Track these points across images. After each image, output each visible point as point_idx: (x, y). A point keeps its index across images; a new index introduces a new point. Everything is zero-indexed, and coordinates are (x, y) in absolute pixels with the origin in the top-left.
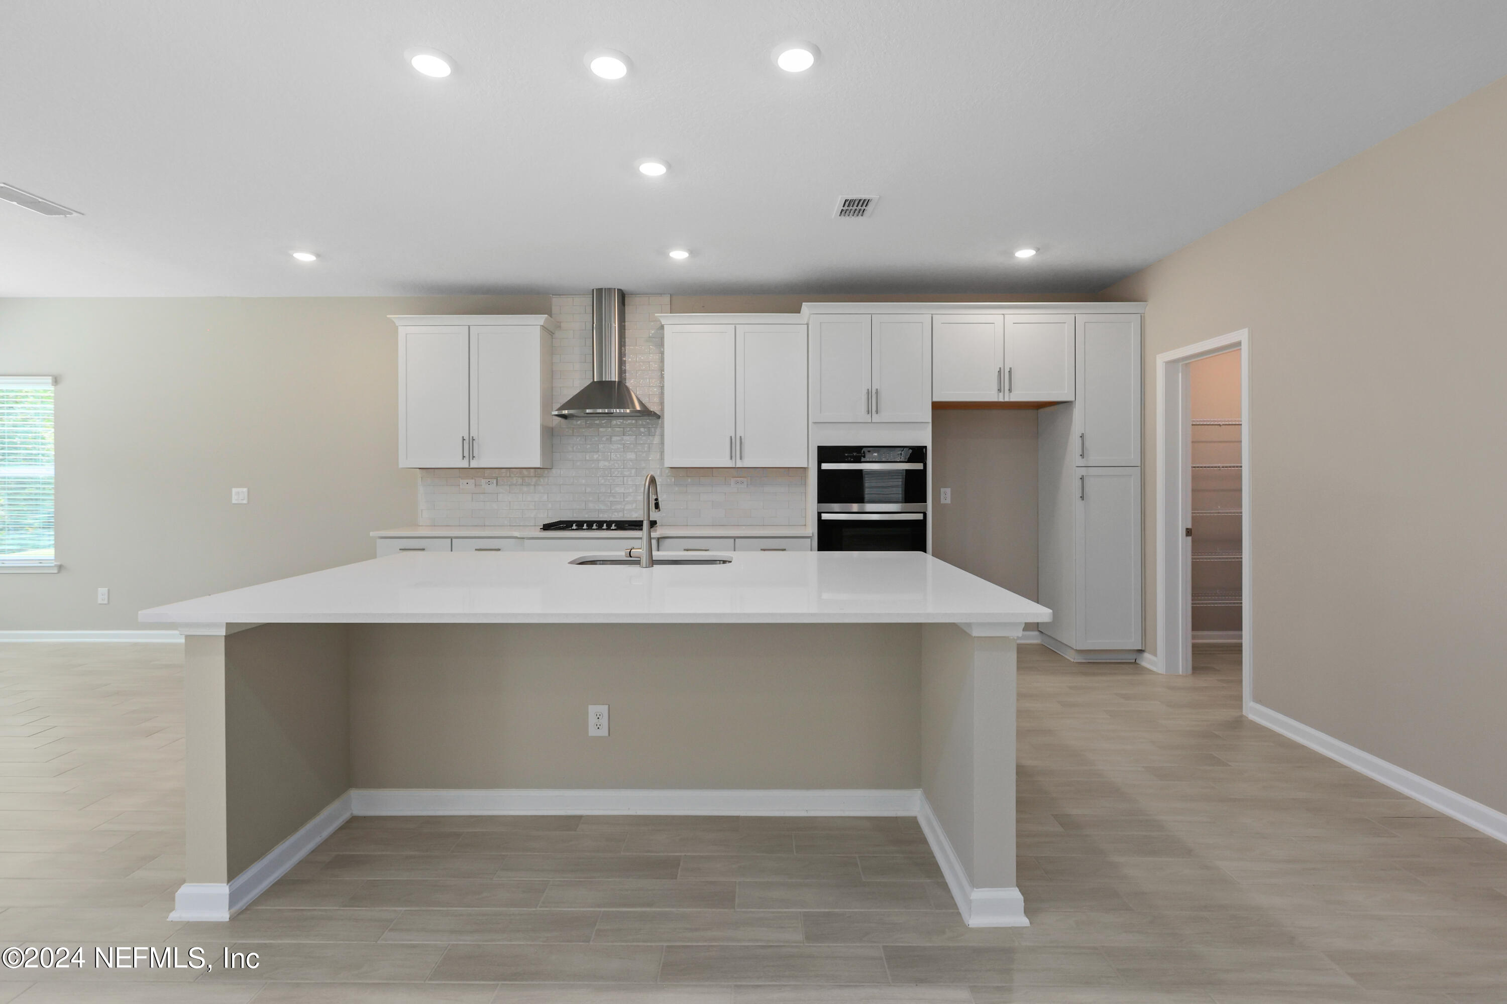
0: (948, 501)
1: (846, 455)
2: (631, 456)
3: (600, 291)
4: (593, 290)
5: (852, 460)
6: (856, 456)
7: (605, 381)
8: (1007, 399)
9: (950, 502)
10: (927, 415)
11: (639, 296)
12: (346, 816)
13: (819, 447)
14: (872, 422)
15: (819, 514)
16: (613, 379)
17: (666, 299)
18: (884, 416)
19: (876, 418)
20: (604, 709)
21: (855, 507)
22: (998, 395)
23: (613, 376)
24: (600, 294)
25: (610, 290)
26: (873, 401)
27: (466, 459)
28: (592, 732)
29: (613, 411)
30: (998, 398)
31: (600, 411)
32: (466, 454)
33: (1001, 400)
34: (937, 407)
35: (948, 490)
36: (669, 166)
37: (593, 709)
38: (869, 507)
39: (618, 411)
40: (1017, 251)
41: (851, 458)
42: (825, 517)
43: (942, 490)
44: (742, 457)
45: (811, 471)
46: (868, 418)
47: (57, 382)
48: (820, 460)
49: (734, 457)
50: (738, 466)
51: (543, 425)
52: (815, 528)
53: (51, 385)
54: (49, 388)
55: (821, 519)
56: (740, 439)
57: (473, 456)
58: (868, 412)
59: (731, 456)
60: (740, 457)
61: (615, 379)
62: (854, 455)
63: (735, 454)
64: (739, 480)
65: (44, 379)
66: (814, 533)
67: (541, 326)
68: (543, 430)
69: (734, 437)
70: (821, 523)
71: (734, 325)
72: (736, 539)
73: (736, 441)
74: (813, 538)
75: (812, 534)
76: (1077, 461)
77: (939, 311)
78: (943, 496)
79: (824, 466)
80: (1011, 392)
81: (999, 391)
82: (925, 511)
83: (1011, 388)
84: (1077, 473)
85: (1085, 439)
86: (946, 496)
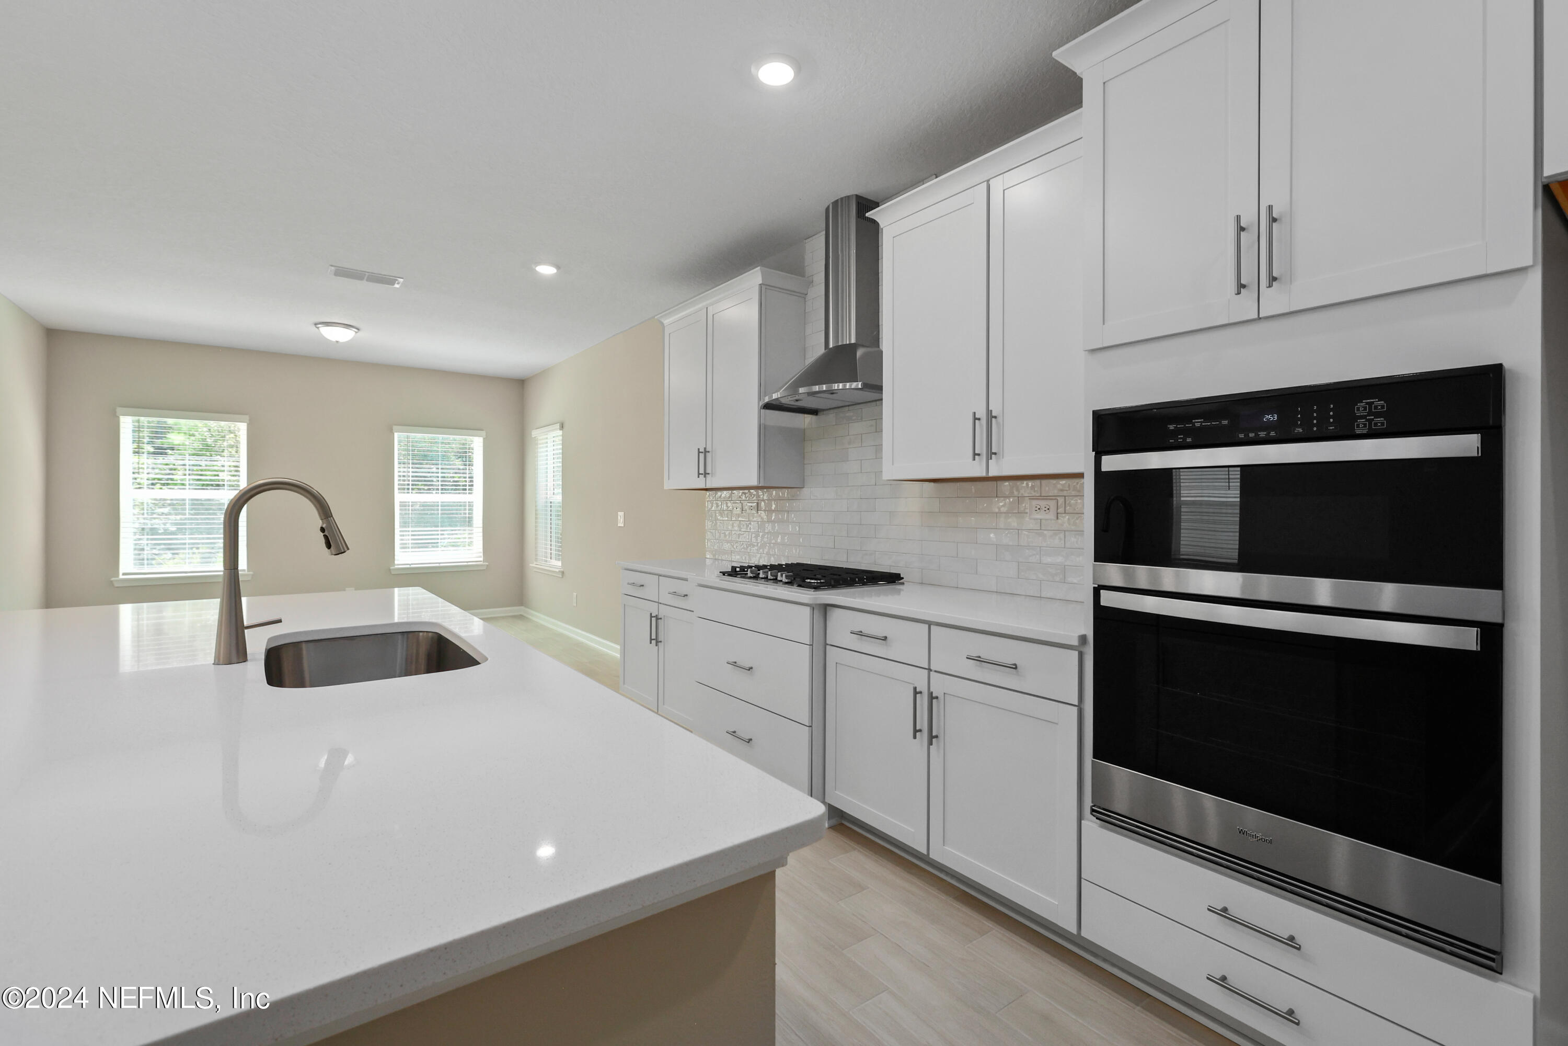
1: (1171, 427)
3: (833, 208)
4: (828, 210)
5: (1189, 440)
6: (1201, 428)
7: (842, 347)
13: (1096, 415)
14: (1260, 314)
15: (1097, 592)
16: (847, 340)
19: (1274, 299)
23: (850, 336)
26: (1259, 248)
27: (703, 477)
29: (831, 387)
32: (702, 470)
41: (1186, 436)
42: (1109, 599)
44: (995, 454)
45: (1076, 480)
46: (1245, 307)
47: (562, 427)
48: (1101, 448)
49: (979, 455)
50: (991, 474)
51: (765, 427)
52: (1087, 628)
53: (560, 430)
54: (560, 433)
55: (1102, 604)
56: (990, 416)
57: (707, 472)
58: (1241, 286)
59: (975, 454)
60: (991, 454)
61: (853, 341)
62: (1198, 425)
63: (981, 448)
64: (1043, 503)
65: (558, 426)
66: (1083, 639)
67: (760, 285)
68: (764, 431)
69: (981, 413)
70: (1103, 616)
71: (986, 183)
72: (932, 627)
73: (984, 421)
74: (1082, 650)
75: (1075, 642)
79: (1114, 463)
82: (1497, 619)
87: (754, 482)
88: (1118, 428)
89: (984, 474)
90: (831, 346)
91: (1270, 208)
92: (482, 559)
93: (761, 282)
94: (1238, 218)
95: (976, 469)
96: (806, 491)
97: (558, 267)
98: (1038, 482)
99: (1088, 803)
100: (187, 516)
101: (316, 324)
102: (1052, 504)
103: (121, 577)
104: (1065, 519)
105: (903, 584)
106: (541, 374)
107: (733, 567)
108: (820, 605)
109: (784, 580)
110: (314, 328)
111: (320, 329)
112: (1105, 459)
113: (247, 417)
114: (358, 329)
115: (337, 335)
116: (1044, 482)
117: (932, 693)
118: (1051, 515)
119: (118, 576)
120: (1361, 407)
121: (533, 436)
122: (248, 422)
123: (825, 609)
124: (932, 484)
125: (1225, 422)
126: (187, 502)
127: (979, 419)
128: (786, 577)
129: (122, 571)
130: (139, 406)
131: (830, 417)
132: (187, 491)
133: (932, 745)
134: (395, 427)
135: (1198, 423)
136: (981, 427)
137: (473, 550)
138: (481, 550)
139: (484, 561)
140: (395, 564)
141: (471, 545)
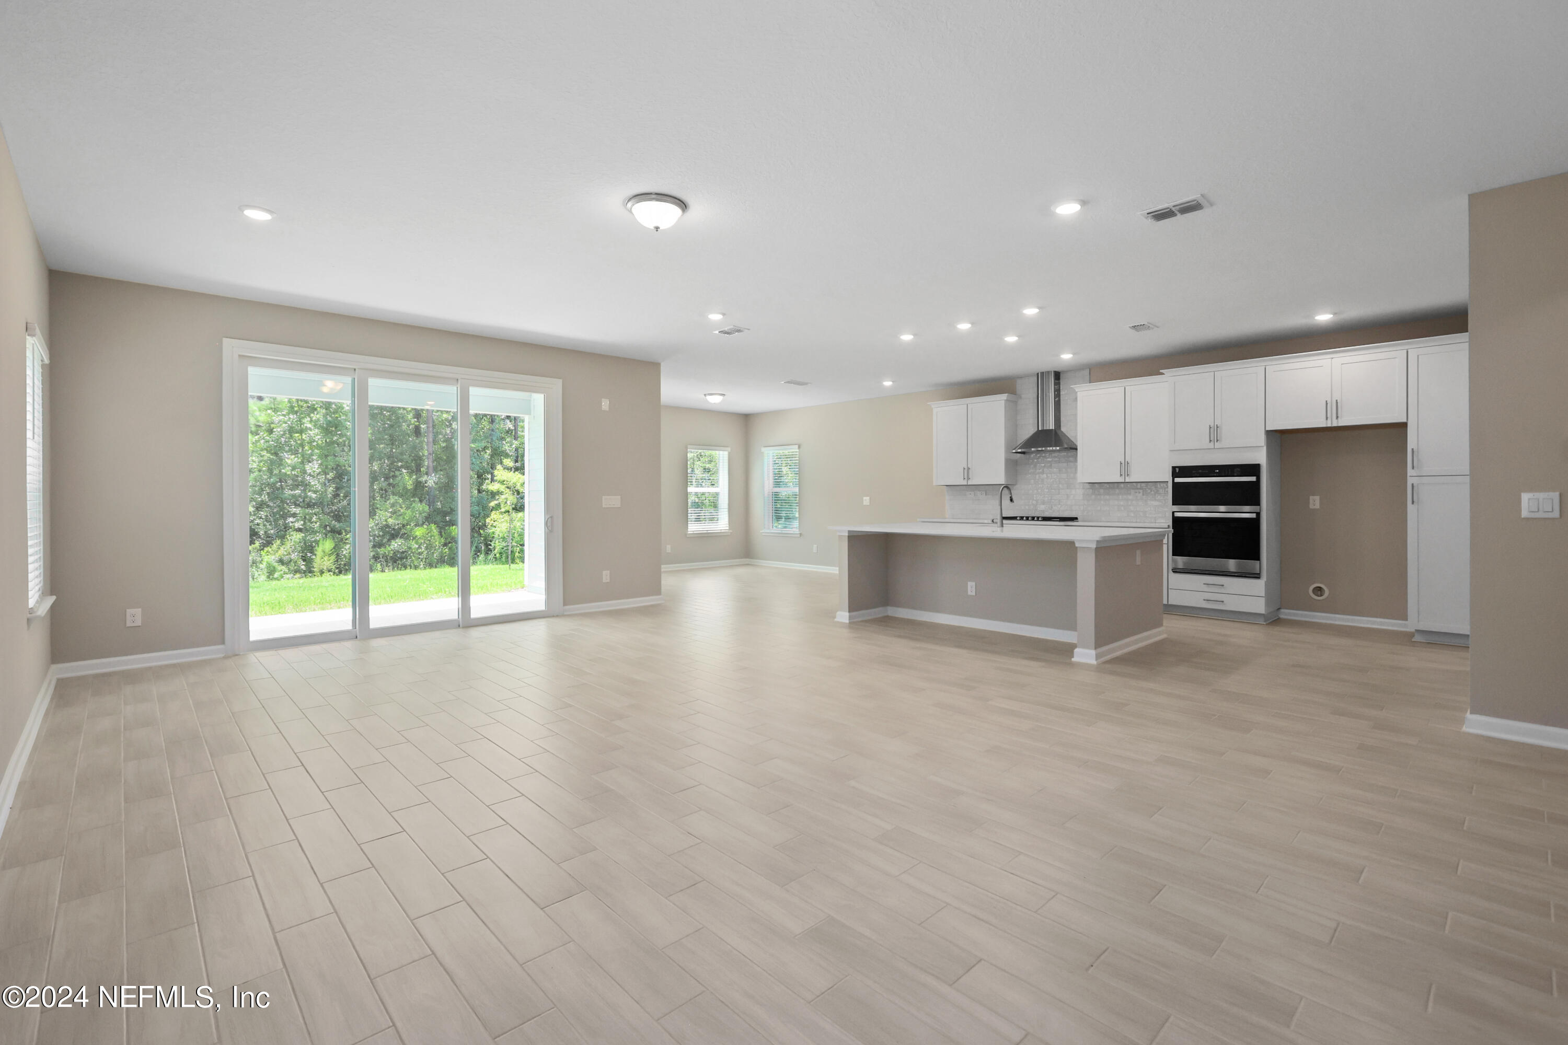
0: (1317, 506)
1: (1194, 472)
2: (1064, 476)
3: (1042, 373)
4: (1038, 374)
7: (1046, 430)
8: (1335, 424)
9: (1318, 507)
10: (1262, 440)
11: (1068, 374)
13: (1172, 467)
14: (1214, 448)
15: (1173, 513)
16: (1051, 428)
17: (1087, 372)
18: (1225, 443)
19: (1217, 445)
20: (974, 583)
23: (1051, 426)
24: (1041, 376)
25: (1048, 372)
26: (1215, 433)
27: (966, 480)
28: (969, 593)
29: (1048, 448)
30: (1327, 423)
31: (1040, 449)
32: (966, 477)
33: (1329, 425)
34: (1273, 434)
35: (1316, 498)
37: (970, 584)
39: (1051, 448)
41: (1198, 474)
43: (1311, 497)
44: (1129, 475)
45: (1164, 484)
46: (1211, 445)
47: (799, 447)
48: (1174, 476)
50: (1126, 481)
51: (1008, 459)
52: (1171, 524)
53: (797, 449)
54: (797, 451)
55: (1176, 516)
56: (1127, 463)
57: (969, 478)
58: (1210, 441)
59: (1121, 475)
60: (1127, 476)
62: (1200, 472)
63: (1123, 473)
64: (1137, 491)
65: (797, 446)
67: (1005, 400)
68: (1007, 462)
70: (1177, 519)
71: (1124, 388)
73: (1124, 464)
76: (1410, 472)
77: (1270, 363)
78: (1311, 501)
79: (1177, 480)
80: (1339, 419)
81: (1327, 418)
82: (1259, 511)
83: (1339, 415)
84: (1410, 481)
85: (1415, 453)
86: (1315, 502)
87: (1006, 483)
88: (1178, 471)
89: (1124, 481)
90: (1040, 429)
91: (1217, 425)
92: (728, 528)
94: (1210, 426)
95: (1121, 480)
96: (1017, 486)
98: (1147, 483)
99: (1170, 568)
101: (705, 394)
105: (1079, 521)
106: (772, 414)
110: (704, 396)
111: (706, 397)
112: (1175, 479)
114: (724, 395)
115: (714, 400)
116: (1153, 484)
120: (1236, 470)
121: (762, 451)
124: (1094, 485)
127: (1122, 464)
134: (689, 446)
137: (719, 524)
138: (727, 523)
139: (729, 530)
140: (688, 531)
141: (718, 520)
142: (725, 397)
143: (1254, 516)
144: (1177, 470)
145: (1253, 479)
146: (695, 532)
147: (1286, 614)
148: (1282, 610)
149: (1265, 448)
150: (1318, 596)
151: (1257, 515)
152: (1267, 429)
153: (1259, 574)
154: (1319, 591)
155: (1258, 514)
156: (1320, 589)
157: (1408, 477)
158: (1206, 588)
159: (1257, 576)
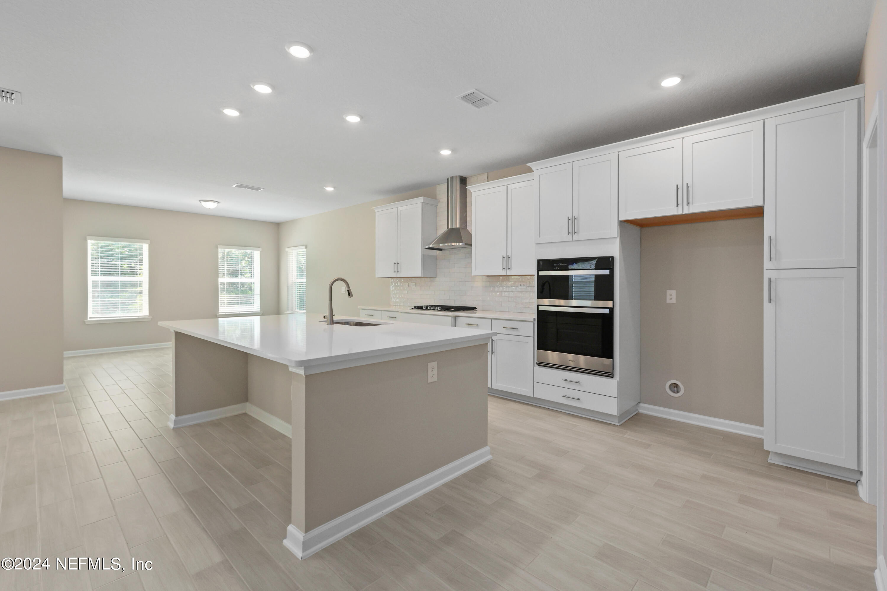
0: (674, 301)
1: (555, 265)
3: (451, 178)
4: (447, 179)
5: (559, 268)
7: (455, 228)
8: (686, 212)
10: (614, 231)
11: (473, 177)
12: (243, 412)
13: (537, 260)
14: (573, 240)
15: (538, 306)
17: (486, 176)
18: (582, 235)
19: (576, 237)
21: (562, 302)
22: (678, 209)
23: (456, 225)
25: (456, 177)
26: (573, 225)
27: (396, 273)
29: (454, 244)
30: (677, 211)
31: (447, 245)
32: (396, 269)
33: (680, 212)
34: (625, 224)
35: (674, 292)
36: (362, 117)
38: (574, 303)
40: (663, 81)
42: (541, 308)
43: (668, 292)
44: (509, 268)
45: (533, 276)
46: (570, 238)
47: (306, 247)
48: (539, 269)
49: (504, 269)
50: (508, 275)
51: (423, 254)
52: (535, 316)
53: (305, 249)
54: (305, 250)
55: (539, 309)
56: (508, 257)
57: (398, 271)
58: (569, 233)
59: (503, 268)
60: (508, 268)
61: (458, 226)
62: (560, 265)
63: (505, 267)
64: (523, 283)
65: (304, 247)
66: (534, 319)
67: (422, 203)
68: (424, 257)
69: (505, 256)
70: (540, 313)
71: (506, 186)
72: (492, 320)
73: (506, 258)
74: (534, 322)
75: (533, 320)
76: (767, 264)
77: (623, 148)
78: (668, 296)
79: (542, 273)
80: (690, 205)
81: (678, 205)
82: (612, 307)
83: (690, 200)
84: (767, 275)
85: (773, 242)
86: (672, 297)
87: (420, 276)
88: (543, 264)
89: (506, 275)
90: (450, 228)
91: (574, 216)
92: (259, 310)
93: (422, 202)
94: (568, 217)
95: (504, 273)
96: (437, 279)
97: (334, 188)
98: (521, 276)
99: (536, 361)
100: (120, 289)
101: (200, 201)
102: (525, 283)
103: (89, 319)
104: (529, 288)
105: (477, 310)
106: (292, 222)
107: (415, 306)
108: (454, 316)
109: (439, 309)
110: (199, 202)
111: (202, 203)
112: (540, 272)
113: (149, 241)
114: (219, 202)
115: (210, 206)
116: (523, 276)
117: (493, 339)
118: (525, 287)
119: (87, 319)
121: (286, 251)
122: (149, 243)
123: (456, 317)
124: (486, 277)
125: (566, 265)
126: (120, 282)
127: (504, 258)
128: (439, 308)
129: (89, 316)
130: (97, 235)
131: (447, 252)
132: (120, 277)
133: (493, 354)
134: (218, 246)
135: (560, 264)
136: (505, 259)
137: (254, 306)
138: (259, 306)
139: (260, 311)
140: (218, 313)
141: (253, 304)
142: (220, 204)
143: (607, 311)
144: (541, 263)
145: (607, 272)
146: (226, 313)
147: (646, 409)
148: (642, 405)
149: (618, 240)
150: (675, 393)
151: (610, 311)
152: (620, 219)
153: (613, 373)
154: (675, 387)
155: (612, 310)
156: (676, 385)
157: (765, 271)
158: (564, 384)
159: (610, 375)
